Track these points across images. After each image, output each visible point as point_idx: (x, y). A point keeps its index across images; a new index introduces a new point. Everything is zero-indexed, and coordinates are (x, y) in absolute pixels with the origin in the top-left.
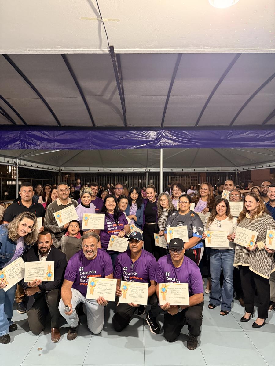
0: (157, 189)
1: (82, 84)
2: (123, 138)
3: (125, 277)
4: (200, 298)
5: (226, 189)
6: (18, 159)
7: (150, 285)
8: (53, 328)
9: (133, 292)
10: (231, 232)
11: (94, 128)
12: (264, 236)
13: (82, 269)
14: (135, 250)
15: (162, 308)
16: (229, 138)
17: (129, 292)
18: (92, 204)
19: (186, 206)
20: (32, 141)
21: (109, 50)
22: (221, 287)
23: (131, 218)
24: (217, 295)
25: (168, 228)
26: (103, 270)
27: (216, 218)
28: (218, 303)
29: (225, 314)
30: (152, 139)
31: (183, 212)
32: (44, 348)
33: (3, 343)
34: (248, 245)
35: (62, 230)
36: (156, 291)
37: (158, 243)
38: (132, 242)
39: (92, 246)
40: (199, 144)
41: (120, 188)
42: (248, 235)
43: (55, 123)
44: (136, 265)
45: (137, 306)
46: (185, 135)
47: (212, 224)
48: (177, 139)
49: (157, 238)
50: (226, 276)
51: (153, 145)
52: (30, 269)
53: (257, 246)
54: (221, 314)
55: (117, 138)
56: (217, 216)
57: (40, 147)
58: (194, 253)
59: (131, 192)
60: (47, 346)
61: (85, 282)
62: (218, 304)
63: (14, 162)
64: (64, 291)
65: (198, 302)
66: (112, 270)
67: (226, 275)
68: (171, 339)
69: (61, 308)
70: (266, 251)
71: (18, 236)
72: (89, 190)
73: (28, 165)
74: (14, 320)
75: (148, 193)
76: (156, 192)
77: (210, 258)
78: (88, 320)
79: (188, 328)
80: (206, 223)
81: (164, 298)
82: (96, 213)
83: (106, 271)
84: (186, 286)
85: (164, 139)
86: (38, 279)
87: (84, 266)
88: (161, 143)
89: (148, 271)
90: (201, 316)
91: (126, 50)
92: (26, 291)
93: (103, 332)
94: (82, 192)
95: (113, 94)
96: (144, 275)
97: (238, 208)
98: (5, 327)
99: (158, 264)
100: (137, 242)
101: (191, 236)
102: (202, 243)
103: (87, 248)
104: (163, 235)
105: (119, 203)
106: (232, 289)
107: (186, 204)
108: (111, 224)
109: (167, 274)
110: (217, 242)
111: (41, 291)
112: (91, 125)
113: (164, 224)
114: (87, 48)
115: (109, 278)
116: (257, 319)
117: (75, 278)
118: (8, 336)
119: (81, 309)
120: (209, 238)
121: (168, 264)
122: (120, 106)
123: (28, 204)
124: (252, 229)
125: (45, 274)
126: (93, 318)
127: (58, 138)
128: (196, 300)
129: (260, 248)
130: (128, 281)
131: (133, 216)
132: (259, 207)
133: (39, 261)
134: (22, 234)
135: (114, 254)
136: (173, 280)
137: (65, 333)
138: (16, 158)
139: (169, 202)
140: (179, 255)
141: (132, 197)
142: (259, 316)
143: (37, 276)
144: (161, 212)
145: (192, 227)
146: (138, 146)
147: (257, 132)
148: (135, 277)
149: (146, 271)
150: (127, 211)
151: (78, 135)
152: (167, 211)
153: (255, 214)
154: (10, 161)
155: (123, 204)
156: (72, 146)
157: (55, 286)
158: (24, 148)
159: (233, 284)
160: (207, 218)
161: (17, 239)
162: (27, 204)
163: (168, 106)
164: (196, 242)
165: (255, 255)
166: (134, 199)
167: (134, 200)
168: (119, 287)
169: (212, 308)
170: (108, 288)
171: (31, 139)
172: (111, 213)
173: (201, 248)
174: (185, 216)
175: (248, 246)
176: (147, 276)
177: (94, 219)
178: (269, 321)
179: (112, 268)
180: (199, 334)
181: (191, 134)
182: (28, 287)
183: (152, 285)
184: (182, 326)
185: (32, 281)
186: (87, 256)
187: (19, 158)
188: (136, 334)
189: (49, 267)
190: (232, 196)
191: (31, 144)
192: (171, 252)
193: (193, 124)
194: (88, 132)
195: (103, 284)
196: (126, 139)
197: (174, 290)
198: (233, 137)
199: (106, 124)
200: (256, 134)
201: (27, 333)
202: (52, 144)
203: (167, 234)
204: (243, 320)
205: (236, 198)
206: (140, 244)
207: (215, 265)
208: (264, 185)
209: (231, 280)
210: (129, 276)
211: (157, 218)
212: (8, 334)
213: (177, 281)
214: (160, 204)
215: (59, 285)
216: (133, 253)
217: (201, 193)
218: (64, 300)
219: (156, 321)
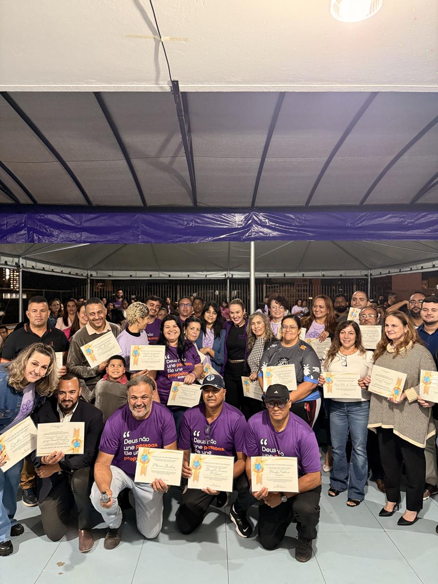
0: (246, 305)
1: (127, 139)
2: (191, 225)
3: (196, 446)
4: (316, 479)
5: (355, 305)
6: (22, 258)
7: (236, 460)
8: (81, 530)
9: (210, 472)
10: (363, 374)
11: (145, 209)
12: (417, 380)
13: (128, 436)
14: (212, 404)
15: (256, 497)
16: (360, 225)
17: (202, 472)
19: (292, 334)
20: (46, 230)
21: (171, 87)
22: (349, 461)
23: (205, 352)
24: (342, 474)
25: (264, 368)
26: (161, 437)
27: (339, 352)
28: (345, 487)
29: (355, 504)
30: (237, 227)
31: (288, 342)
32: (67, 562)
34: (392, 395)
35: (96, 374)
36: (246, 469)
37: (248, 391)
38: (208, 392)
39: (143, 397)
40: (312, 234)
41: (187, 305)
42: (390, 379)
43: (82, 201)
44: (214, 427)
45: (216, 493)
46: (289, 220)
47: (333, 361)
48: (277, 226)
49: (247, 384)
50: (355, 443)
51: (240, 236)
52: (45, 434)
53: (405, 397)
54: (348, 505)
55: (181, 224)
56: (342, 348)
57: (58, 239)
58: (306, 407)
59: (206, 310)
60: (72, 558)
61: (132, 456)
62: (343, 488)
63: (16, 263)
64: (99, 470)
65: (313, 486)
66: (175, 435)
67: (357, 442)
68: (270, 546)
69: (95, 498)
70: (419, 403)
71: (25, 382)
73: (38, 268)
74: (18, 517)
75: (232, 313)
76: (245, 310)
77: (331, 415)
78: (138, 516)
79: (297, 528)
80: (324, 360)
81: (259, 481)
82: (150, 344)
83: (166, 437)
84: (294, 461)
85: (256, 226)
86: (59, 450)
87: (131, 430)
88: (251, 232)
89: (233, 437)
90: (318, 508)
91: (198, 87)
92: (39, 470)
93: (161, 534)
95: (175, 156)
96: (226, 443)
97: (372, 335)
98: (4, 528)
99: (249, 426)
100: (215, 390)
101: (300, 380)
102: (317, 393)
103: (135, 401)
104: (257, 379)
105: (186, 329)
106: (366, 464)
107: (294, 331)
108: (173, 363)
109: (263, 442)
110: (342, 390)
111: (62, 470)
112: (139, 203)
113: (258, 362)
114: (136, 83)
115: (170, 448)
116: (405, 512)
117: (117, 450)
118: (9, 544)
119: (126, 498)
120: (328, 383)
121: (264, 426)
122: (186, 174)
123: (41, 330)
124: (397, 369)
125: (70, 444)
126: (145, 513)
127: (87, 224)
129: (410, 399)
130: (201, 453)
131: (208, 350)
132: (406, 334)
133: (59, 421)
134: (31, 379)
135: (178, 411)
136: (273, 452)
137: (100, 538)
138: (18, 256)
139: (265, 326)
140: (283, 411)
141: (206, 318)
142: (410, 507)
143: (56, 446)
144: (253, 343)
145: (303, 367)
146: (215, 238)
147: (403, 215)
148: (212, 447)
149: (230, 437)
150: (199, 341)
151: (119, 220)
152: (263, 341)
153: (401, 345)
154: (9, 262)
155: (193, 331)
156: (110, 237)
157: (85, 463)
158: (33, 241)
159: (366, 457)
160: (326, 352)
162: (37, 330)
163: (263, 174)
164: (309, 391)
165: (401, 410)
166: (210, 321)
167: (210, 324)
168: (186, 464)
169: (334, 494)
170: (170, 464)
171: (43, 227)
172: (173, 345)
173: (317, 400)
174: (291, 349)
175: (392, 397)
176: (231, 446)
177: (148, 354)
178: (425, 516)
179: (175, 432)
180: (315, 537)
181: (299, 218)
182: (42, 465)
183: (240, 459)
184: (287, 525)
185: (49, 455)
186: (136, 413)
187: (24, 257)
188: (214, 539)
189: (76, 432)
190: (363, 317)
191: (43, 234)
192: (270, 407)
193: (303, 204)
194: (136, 215)
195: (162, 458)
196: (195, 226)
197: (275, 468)
198: (365, 223)
199: (164, 202)
200: (402, 219)
201: (39, 538)
202: (78, 234)
203: (263, 377)
204: (384, 514)
205: (370, 320)
206: (220, 395)
207: (339, 426)
208: (415, 299)
209: (364, 449)
210: (203, 445)
211: (246, 353)
212: (8, 540)
213: (279, 453)
214: (252, 330)
215: (91, 461)
216: (208, 408)
217: (314, 313)
218: (99, 484)
219: (247, 517)
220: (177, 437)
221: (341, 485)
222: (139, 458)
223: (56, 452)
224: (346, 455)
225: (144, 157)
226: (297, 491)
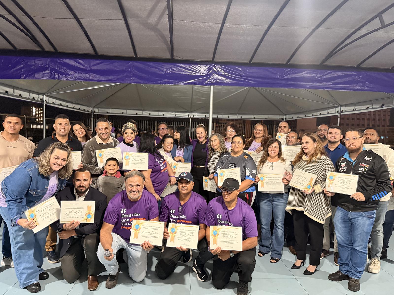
2: (169, 72)
3: (172, 220)
4: (254, 242)
5: (281, 131)
8: (90, 276)
9: (182, 236)
11: (136, 59)
12: (322, 179)
13: (125, 212)
14: (184, 192)
15: (212, 253)
16: (286, 77)
17: (177, 235)
18: (135, 143)
19: (239, 147)
20: (64, 71)
24: (267, 242)
25: (219, 171)
26: (148, 213)
27: (267, 160)
29: (276, 261)
30: (201, 75)
31: (236, 153)
33: (32, 292)
36: (206, 235)
37: (207, 186)
38: (183, 183)
39: (137, 186)
40: (254, 83)
41: (164, 128)
43: (91, 52)
44: (185, 207)
45: (186, 250)
46: (238, 72)
47: (263, 166)
48: (229, 76)
49: (206, 182)
50: (277, 221)
51: (203, 81)
52: (66, 208)
53: (314, 190)
54: (271, 262)
55: (162, 71)
56: (269, 158)
57: (73, 78)
58: (247, 196)
61: (127, 226)
62: (268, 251)
63: (41, 99)
65: (252, 247)
66: (158, 213)
68: (219, 287)
69: (100, 254)
70: (325, 194)
71: (51, 170)
72: (132, 126)
73: (57, 104)
75: (198, 134)
77: (261, 203)
78: (130, 267)
81: (216, 242)
83: (151, 213)
84: (239, 230)
85: (215, 75)
86: (76, 220)
87: (127, 208)
88: (211, 79)
89: (198, 214)
90: (255, 261)
92: (61, 234)
93: (146, 279)
94: (124, 127)
95: (159, 19)
96: (193, 218)
98: (35, 275)
100: (187, 182)
101: (243, 179)
102: (254, 187)
103: (131, 188)
104: (213, 178)
105: (163, 143)
106: (283, 235)
107: (240, 145)
109: (219, 216)
110: (271, 185)
111: (77, 235)
112: (132, 55)
113: (214, 167)
116: (309, 266)
117: (116, 222)
118: (38, 285)
120: (262, 181)
122: (167, 33)
123: (64, 139)
124: (309, 172)
125: (84, 215)
126: (135, 265)
127: (94, 68)
128: (250, 243)
129: (317, 192)
131: (180, 158)
132: (316, 148)
134: (55, 168)
136: (225, 223)
137: (103, 282)
138: (43, 94)
142: (311, 263)
143: (74, 217)
144: (212, 154)
145: (245, 170)
146: (186, 82)
147: (315, 72)
148: (183, 221)
149: (196, 214)
151: (117, 66)
152: (219, 153)
153: (312, 155)
154: (36, 98)
155: (168, 144)
156: (110, 78)
157: (94, 230)
158: (54, 78)
159: (284, 230)
161: (50, 173)
162: (62, 139)
163: (222, 36)
164: (249, 186)
165: (311, 199)
169: (261, 255)
170: (155, 231)
171: (62, 68)
173: (253, 192)
174: (237, 158)
175: (305, 190)
176: (197, 220)
177: (136, 158)
178: (320, 269)
180: (250, 281)
181: (244, 70)
182: (63, 230)
183: (202, 229)
184: (231, 274)
185: (69, 223)
186: (131, 196)
187: (47, 95)
188: (182, 282)
189: (89, 208)
191: (62, 74)
193: (247, 61)
194: (129, 63)
195: (149, 227)
196: (172, 73)
197: (226, 234)
198: (290, 76)
199: (149, 54)
200: (314, 75)
201: (59, 281)
202: (87, 75)
203: (217, 177)
204: (294, 268)
205: (292, 141)
206: (190, 186)
207: (266, 210)
208: (321, 129)
209: (282, 225)
210: (177, 219)
211: (206, 161)
212: (38, 282)
213: (229, 224)
214: (211, 145)
215: (97, 229)
216: (182, 195)
217: (255, 134)
218: (103, 244)
219: (204, 268)
220: (159, 214)
221: (267, 249)
222: (133, 227)
223: (74, 221)
224: (270, 229)
225: (137, 18)
226: (241, 250)
